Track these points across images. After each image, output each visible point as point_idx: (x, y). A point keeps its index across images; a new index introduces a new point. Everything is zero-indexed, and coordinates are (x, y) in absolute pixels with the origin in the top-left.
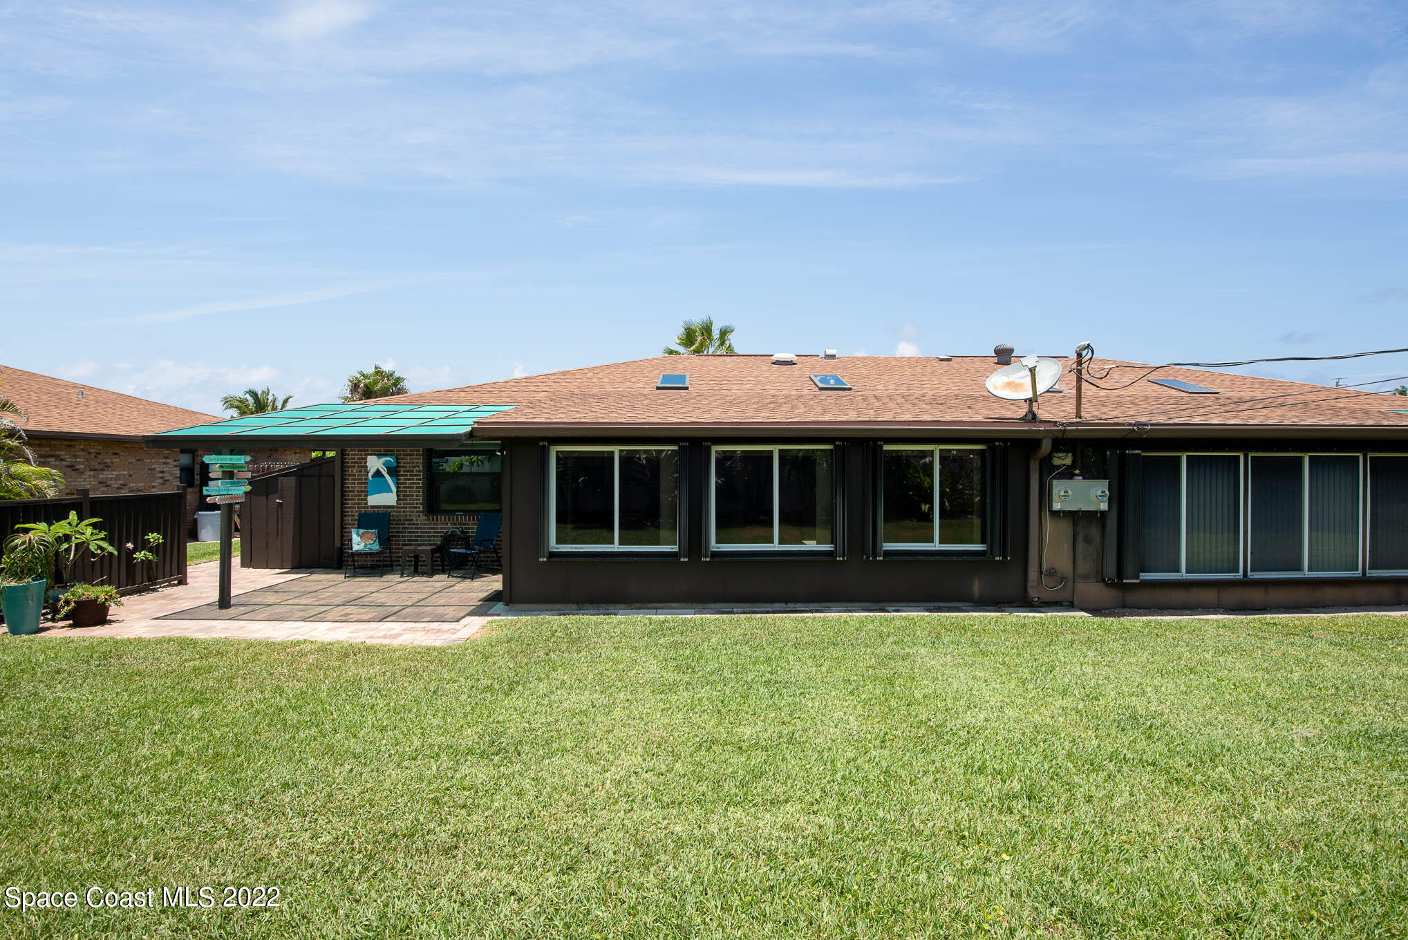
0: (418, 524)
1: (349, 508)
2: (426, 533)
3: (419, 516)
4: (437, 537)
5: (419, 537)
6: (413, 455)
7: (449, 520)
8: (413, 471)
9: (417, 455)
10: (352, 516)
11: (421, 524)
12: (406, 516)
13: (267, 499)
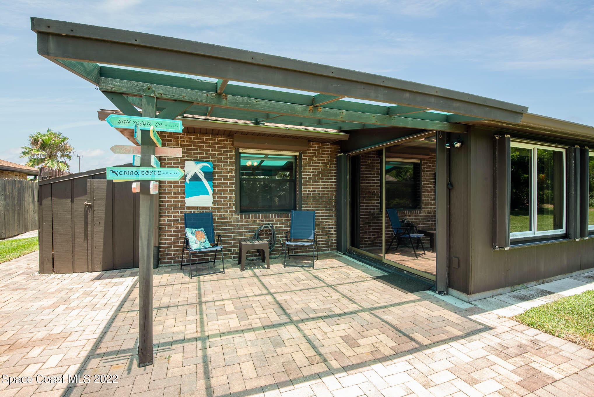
0: (231, 222)
1: (166, 209)
2: (239, 229)
3: (232, 215)
4: (248, 232)
5: (232, 233)
6: (227, 162)
7: (259, 218)
8: (227, 176)
9: (230, 162)
10: (168, 216)
11: (234, 222)
12: (220, 215)
13: (73, 201)
